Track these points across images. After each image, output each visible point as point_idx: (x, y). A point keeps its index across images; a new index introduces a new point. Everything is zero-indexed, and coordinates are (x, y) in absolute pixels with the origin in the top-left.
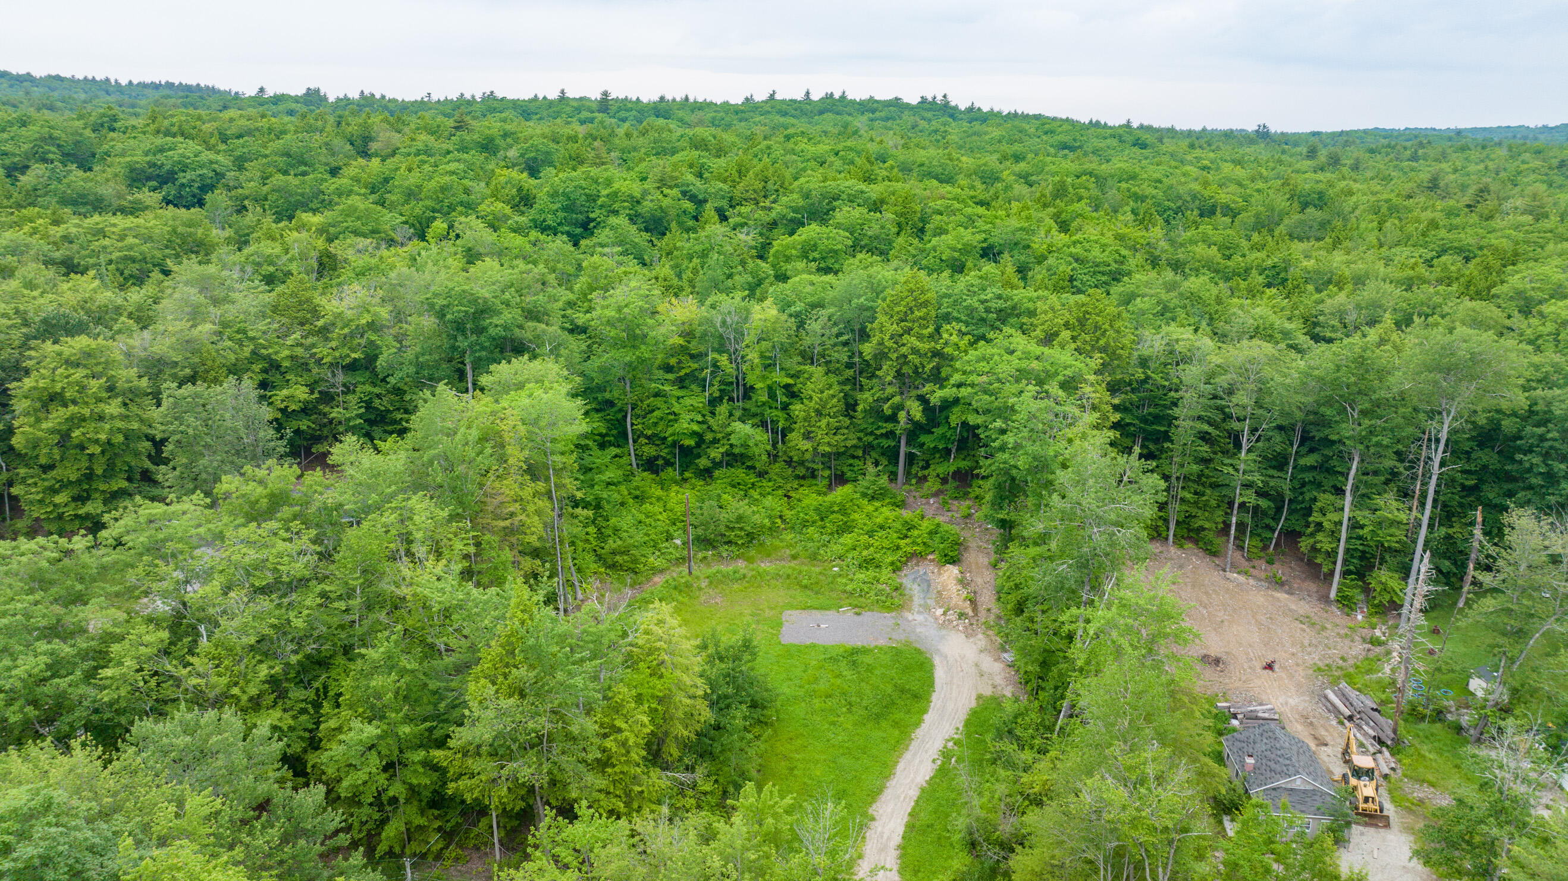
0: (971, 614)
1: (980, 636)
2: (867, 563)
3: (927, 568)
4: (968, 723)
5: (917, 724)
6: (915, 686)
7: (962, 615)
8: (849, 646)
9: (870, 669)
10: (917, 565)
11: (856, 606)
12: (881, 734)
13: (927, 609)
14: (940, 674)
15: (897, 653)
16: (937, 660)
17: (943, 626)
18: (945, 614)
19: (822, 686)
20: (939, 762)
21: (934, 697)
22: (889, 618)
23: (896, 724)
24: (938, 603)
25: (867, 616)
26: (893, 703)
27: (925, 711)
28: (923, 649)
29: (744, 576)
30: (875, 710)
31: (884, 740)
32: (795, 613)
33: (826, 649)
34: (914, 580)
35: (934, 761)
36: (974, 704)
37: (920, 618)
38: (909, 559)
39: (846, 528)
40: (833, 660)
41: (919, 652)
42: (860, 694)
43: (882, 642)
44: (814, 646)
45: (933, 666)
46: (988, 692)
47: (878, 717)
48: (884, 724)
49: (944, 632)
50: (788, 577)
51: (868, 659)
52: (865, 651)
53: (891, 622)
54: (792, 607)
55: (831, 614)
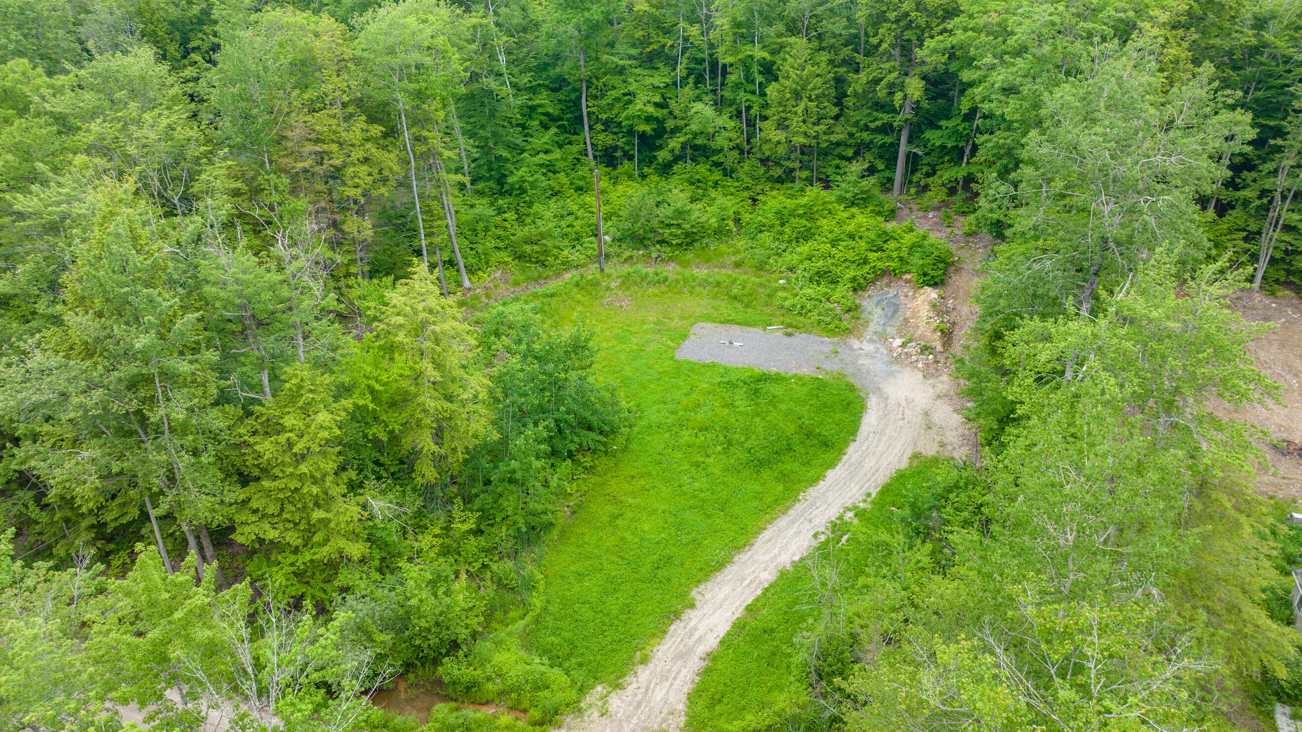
0: (939, 348)
1: (945, 378)
2: (820, 276)
3: (898, 291)
4: (886, 490)
5: (814, 481)
6: (827, 431)
7: (926, 349)
8: (758, 371)
9: (774, 401)
10: (888, 285)
11: (790, 326)
12: (757, 488)
13: (883, 337)
14: (870, 420)
15: (820, 386)
16: (873, 402)
17: (897, 360)
18: (904, 345)
19: (700, 417)
20: (823, 538)
21: (852, 448)
22: (827, 343)
23: (783, 477)
24: (899, 331)
25: (800, 339)
26: (790, 449)
27: (832, 465)
28: (858, 385)
29: (666, 279)
30: (762, 454)
31: (758, 496)
32: (709, 325)
33: (727, 371)
34: (879, 303)
35: (815, 536)
36: (904, 464)
37: (869, 347)
38: (878, 277)
39: (806, 235)
40: (732, 385)
41: (852, 388)
42: (747, 432)
43: (806, 371)
44: (714, 366)
45: (863, 408)
46: (930, 450)
47: (759, 465)
48: (766, 474)
49: (895, 368)
50: (718, 284)
51: (776, 389)
52: (777, 379)
53: (827, 349)
54: (708, 318)
55: (755, 332)
